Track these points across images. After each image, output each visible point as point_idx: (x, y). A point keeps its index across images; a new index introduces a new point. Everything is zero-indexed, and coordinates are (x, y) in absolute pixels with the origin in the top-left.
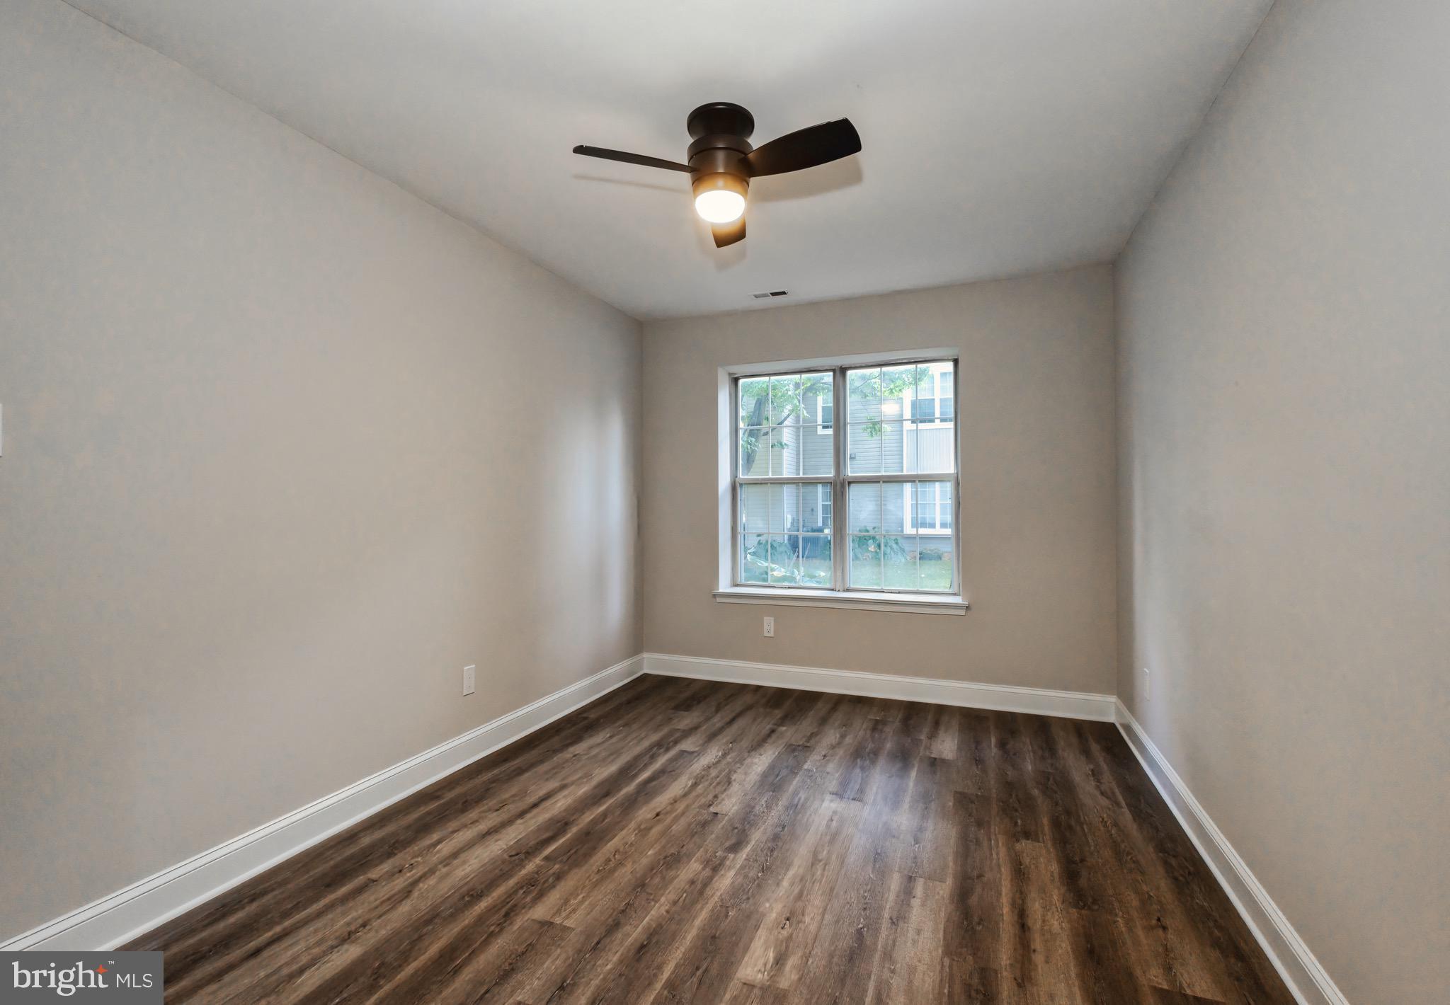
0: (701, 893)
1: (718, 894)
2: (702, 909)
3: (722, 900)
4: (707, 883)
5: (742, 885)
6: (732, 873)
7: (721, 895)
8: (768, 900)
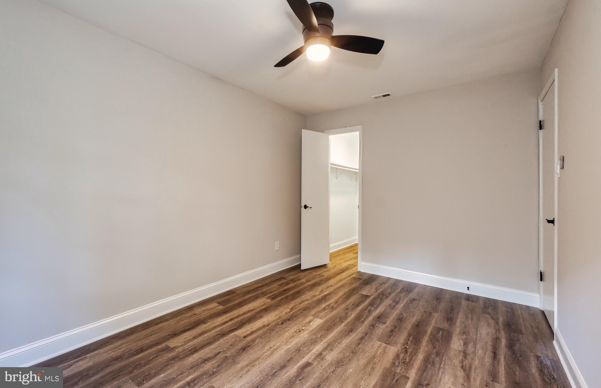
0: (329, 345)
1: (322, 343)
2: (330, 338)
3: (322, 340)
4: (325, 349)
5: (311, 345)
6: (314, 351)
7: (321, 342)
8: (304, 338)
